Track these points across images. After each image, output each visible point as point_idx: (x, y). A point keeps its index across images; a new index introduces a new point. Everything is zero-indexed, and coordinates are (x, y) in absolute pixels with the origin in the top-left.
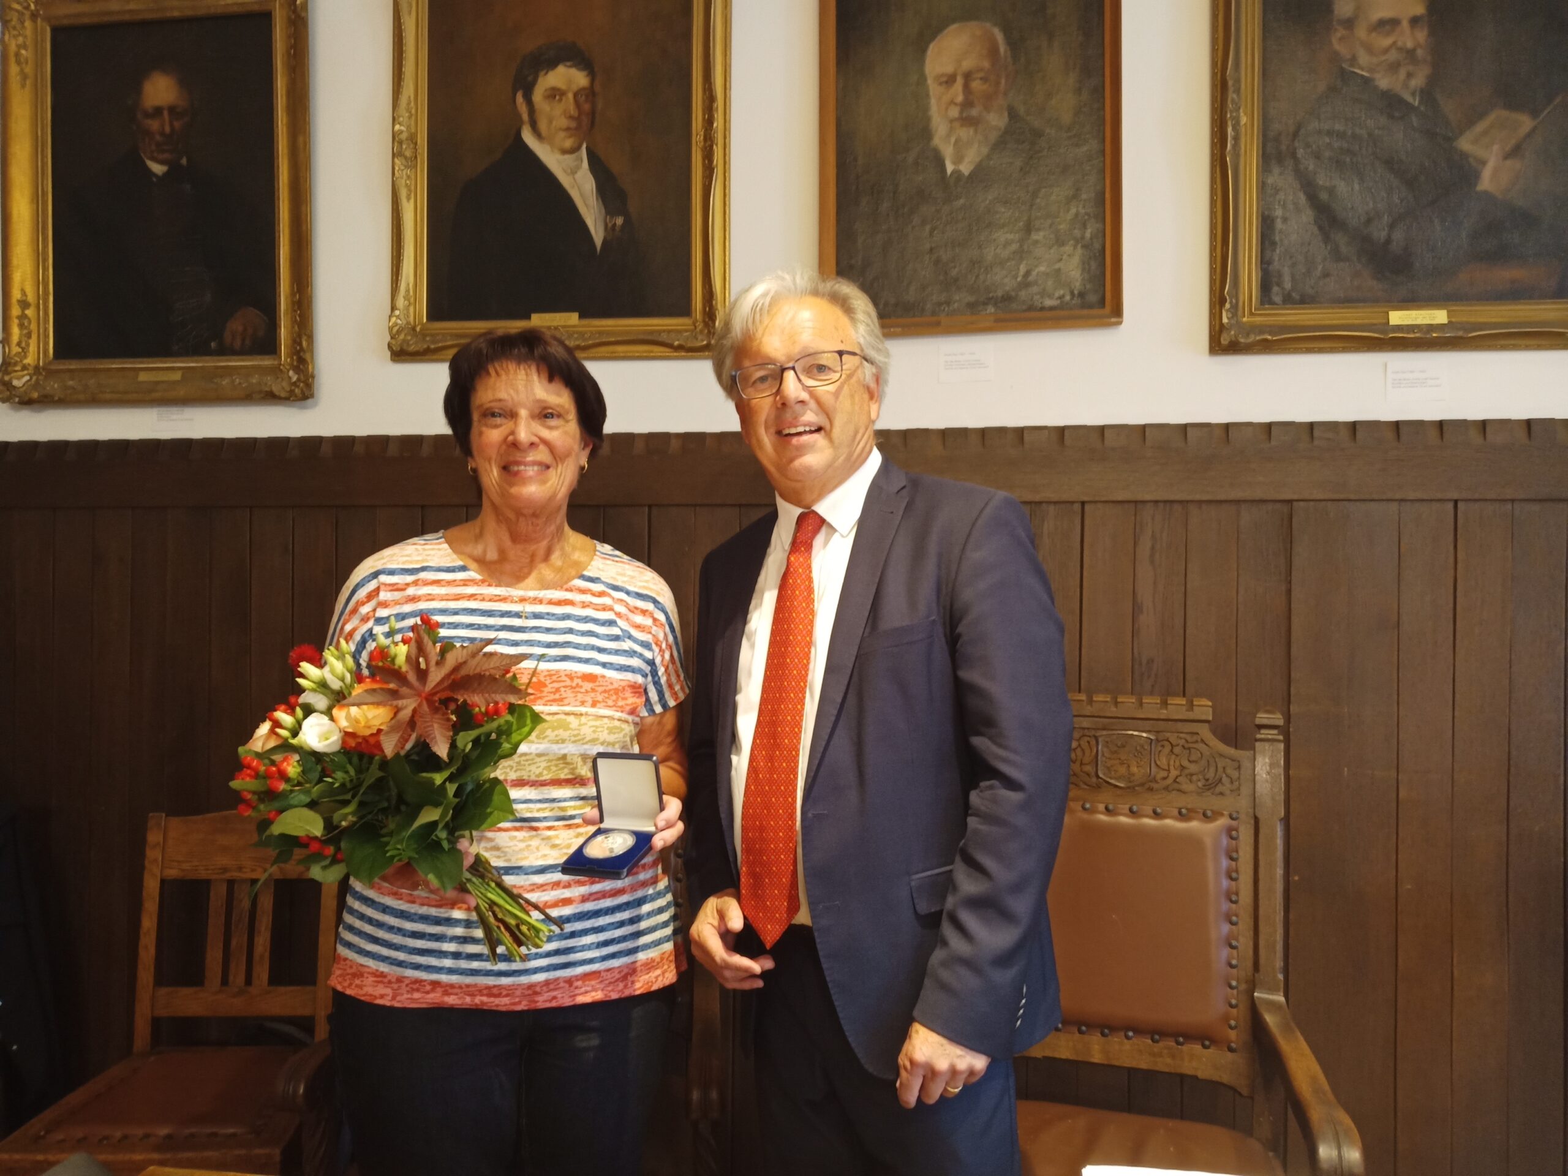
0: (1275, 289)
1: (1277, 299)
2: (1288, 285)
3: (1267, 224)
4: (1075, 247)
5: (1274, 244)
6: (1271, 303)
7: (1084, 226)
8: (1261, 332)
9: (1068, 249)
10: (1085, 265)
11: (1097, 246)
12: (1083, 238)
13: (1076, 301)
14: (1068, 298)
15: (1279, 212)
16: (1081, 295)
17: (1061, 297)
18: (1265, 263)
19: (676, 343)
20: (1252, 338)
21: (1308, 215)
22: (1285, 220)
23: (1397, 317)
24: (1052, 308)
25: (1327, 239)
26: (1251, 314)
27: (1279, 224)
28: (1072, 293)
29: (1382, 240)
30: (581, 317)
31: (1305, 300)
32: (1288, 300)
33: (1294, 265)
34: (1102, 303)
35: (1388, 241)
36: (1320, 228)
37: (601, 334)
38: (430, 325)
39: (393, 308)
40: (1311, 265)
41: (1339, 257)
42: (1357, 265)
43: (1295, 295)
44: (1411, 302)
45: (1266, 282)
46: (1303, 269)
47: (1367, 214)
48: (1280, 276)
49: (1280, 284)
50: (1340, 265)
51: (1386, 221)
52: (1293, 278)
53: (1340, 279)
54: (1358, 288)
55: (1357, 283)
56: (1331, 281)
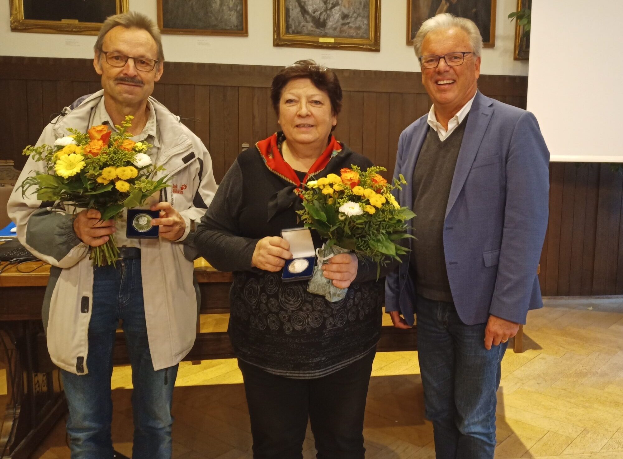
0: (290, 29)
1: (291, 32)
2: (293, 28)
3: (287, 11)
4: (235, 12)
5: (289, 17)
6: (289, 33)
7: (237, 6)
8: (286, 42)
9: (232, 13)
10: (237, 17)
11: (241, 12)
12: (237, 10)
13: (235, 28)
14: (233, 27)
15: (291, 7)
16: (237, 26)
17: (231, 27)
18: (287, 21)
20: (283, 43)
21: (298, 9)
22: (292, 10)
23: (322, 40)
24: (228, 30)
25: (303, 16)
26: (283, 36)
27: (291, 11)
28: (234, 25)
29: (318, 18)
30: (80, 21)
31: (298, 33)
32: (294, 33)
33: (295, 23)
34: (242, 30)
35: (320, 18)
36: (302, 13)
37: (86, 27)
38: (25, 20)
39: (11, 14)
40: (299, 23)
41: (307, 22)
42: (312, 24)
43: (295, 31)
44: (325, 36)
45: (288, 27)
46: (298, 24)
47: (314, 10)
48: (291, 25)
49: (291, 28)
50: (307, 24)
51: (319, 13)
52: (295, 26)
53: (307, 28)
54: (312, 31)
55: (312, 29)
56: (305, 28)
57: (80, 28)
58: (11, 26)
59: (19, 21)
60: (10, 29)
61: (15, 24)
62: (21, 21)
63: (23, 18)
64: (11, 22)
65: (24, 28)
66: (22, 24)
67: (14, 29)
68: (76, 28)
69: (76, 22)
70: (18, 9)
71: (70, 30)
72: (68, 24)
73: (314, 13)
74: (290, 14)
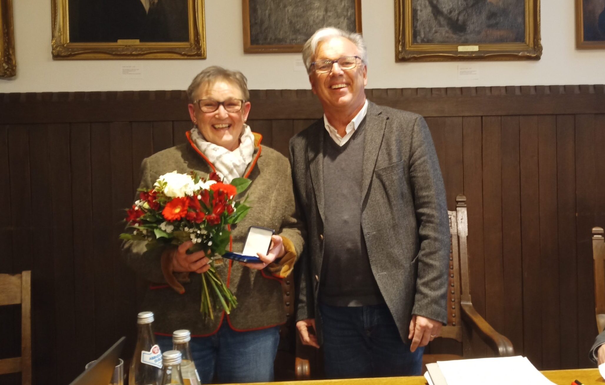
0: (418, 37)
1: (419, 41)
2: (423, 36)
3: (414, 12)
6: (417, 42)
8: (413, 54)
12: (347, 15)
18: (414, 27)
19: (183, 53)
20: (410, 56)
23: (461, 49)
25: (436, 18)
26: (410, 47)
29: (456, 19)
30: (141, 41)
31: (429, 41)
35: (458, 20)
36: (434, 14)
37: (150, 49)
38: (71, 44)
39: (53, 36)
40: (431, 28)
41: (440, 25)
42: (447, 29)
43: (425, 40)
44: (466, 43)
45: (415, 34)
46: (428, 30)
47: (450, 9)
48: (420, 32)
49: (420, 35)
50: (441, 28)
51: (457, 12)
52: (425, 34)
53: (441, 34)
54: (448, 37)
55: (447, 35)
56: (438, 34)
57: (141, 49)
58: (52, 53)
59: (63, 45)
60: (51, 56)
61: (58, 49)
62: (65, 45)
63: (68, 42)
64: (53, 46)
65: (69, 53)
66: (67, 48)
67: (57, 57)
68: (136, 50)
69: (136, 42)
70: (62, 30)
71: (129, 53)
72: (126, 46)
73: (451, 12)
74: (418, 17)
